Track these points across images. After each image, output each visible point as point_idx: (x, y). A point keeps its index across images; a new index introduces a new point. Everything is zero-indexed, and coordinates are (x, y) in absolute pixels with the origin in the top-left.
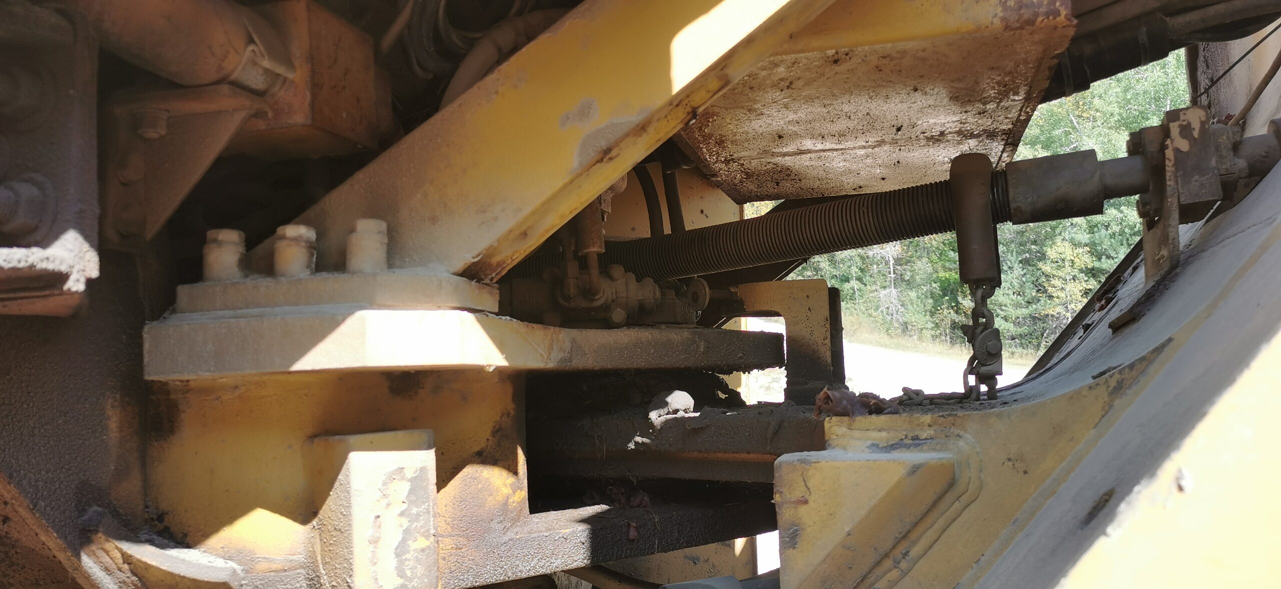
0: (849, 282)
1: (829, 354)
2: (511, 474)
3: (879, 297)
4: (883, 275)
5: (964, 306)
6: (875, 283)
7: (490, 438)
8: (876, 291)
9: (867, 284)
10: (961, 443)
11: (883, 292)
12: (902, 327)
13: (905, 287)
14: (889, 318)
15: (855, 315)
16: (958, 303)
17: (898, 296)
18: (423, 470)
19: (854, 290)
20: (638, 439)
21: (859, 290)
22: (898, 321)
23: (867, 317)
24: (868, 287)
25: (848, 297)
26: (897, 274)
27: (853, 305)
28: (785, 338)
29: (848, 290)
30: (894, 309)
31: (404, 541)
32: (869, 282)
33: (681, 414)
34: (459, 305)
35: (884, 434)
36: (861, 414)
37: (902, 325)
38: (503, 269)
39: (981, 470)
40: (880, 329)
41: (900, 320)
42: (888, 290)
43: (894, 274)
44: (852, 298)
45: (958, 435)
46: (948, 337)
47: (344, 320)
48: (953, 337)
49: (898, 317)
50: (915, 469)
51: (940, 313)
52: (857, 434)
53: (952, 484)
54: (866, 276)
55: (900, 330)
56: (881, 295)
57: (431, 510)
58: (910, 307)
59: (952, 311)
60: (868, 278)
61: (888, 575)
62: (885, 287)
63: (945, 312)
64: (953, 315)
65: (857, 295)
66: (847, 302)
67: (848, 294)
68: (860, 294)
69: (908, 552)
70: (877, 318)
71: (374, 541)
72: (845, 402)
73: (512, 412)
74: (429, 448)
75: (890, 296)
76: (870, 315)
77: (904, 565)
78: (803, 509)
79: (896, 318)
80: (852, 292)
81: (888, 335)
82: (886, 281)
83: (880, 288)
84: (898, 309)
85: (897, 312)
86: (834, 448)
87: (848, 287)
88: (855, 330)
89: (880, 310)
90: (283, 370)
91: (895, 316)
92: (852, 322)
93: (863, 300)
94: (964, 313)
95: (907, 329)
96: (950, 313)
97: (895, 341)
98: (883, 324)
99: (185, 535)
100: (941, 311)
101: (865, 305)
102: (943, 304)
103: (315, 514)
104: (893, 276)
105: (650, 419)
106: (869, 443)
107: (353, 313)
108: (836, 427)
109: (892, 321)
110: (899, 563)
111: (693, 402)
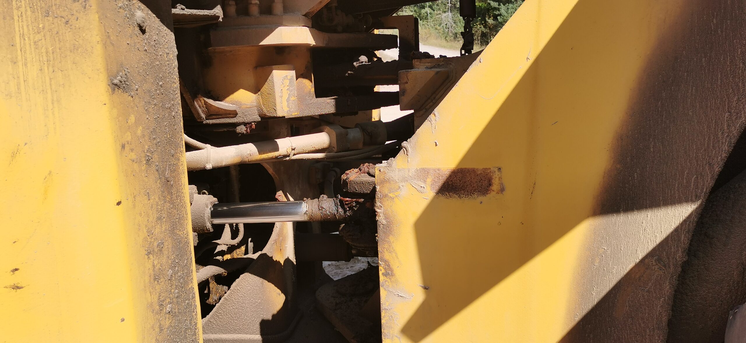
0: (424, 9)
1: (414, 43)
2: (311, 82)
3: (442, 18)
4: (445, 4)
5: (489, 23)
6: (439, 9)
7: (305, 70)
8: (440, 14)
9: (435, 10)
10: (451, 66)
11: (444, 15)
12: (454, 36)
13: (457, 12)
14: (447, 30)
15: (428, 29)
16: (486, 21)
17: (452, 17)
18: (292, 76)
19: (427, 14)
20: (349, 72)
21: (430, 13)
22: (452, 32)
23: (434, 30)
24: (436, 12)
25: (424, 18)
26: (452, 4)
27: (426, 23)
28: (398, 37)
29: (424, 13)
30: (450, 25)
31: (288, 98)
32: (436, 9)
33: (364, 63)
34: (304, 25)
35: (430, 64)
36: (424, 58)
37: (454, 34)
38: (313, 13)
39: (456, 74)
40: (441, 37)
41: (453, 32)
42: (447, 14)
43: (450, 4)
44: (426, 18)
45: (450, 64)
46: (479, 41)
47: (275, 30)
48: (482, 41)
49: (452, 30)
50: (437, 73)
51: (475, 28)
52: (422, 64)
53: (448, 77)
54: (434, 5)
55: (453, 38)
56: (443, 17)
57: (295, 89)
58: (459, 24)
59: (482, 26)
60: (435, 6)
61: (429, 104)
62: (445, 12)
63: (478, 27)
64: (483, 29)
65: (429, 17)
66: (423, 21)
67: (424, 16)
68: (431, 16)
69: (435, 97)
70: (440, 31)
71: (281, 97)
72: (419, 55)
73: (310, 61)
74: (293, 70)
75: (448, 17)
76: (436, 29)
77: (434, 101)
78: (406, 85)
79: (451, 30)
80: (426, 14)
81: (446, 40)
82: (446, 8)
83: (442, 12)
84: (452, 25)
85: (451, 27)
86: (415, 68)
87: (424, 12)
88: (427, 38)
89: (442, 26)
90: (257, 45)
91: (450, 29)
92: (426, 33)
93: (433, 19)
94: (489, 27)
95: (457, 37)
96: (481, 27)
97: (449, 44)
98: (444, 34)
99: (218, 98)
100: (476, 26)
101: (434, 23)
102: (477, 22)
103: (259, 91)
104: (450, 5)
105: (354, 65)
106: (426, 66)
107: (278, 28)
108: (416, 63)
109: (448, 32)
110: (433, 101)
111: (367, 59)
